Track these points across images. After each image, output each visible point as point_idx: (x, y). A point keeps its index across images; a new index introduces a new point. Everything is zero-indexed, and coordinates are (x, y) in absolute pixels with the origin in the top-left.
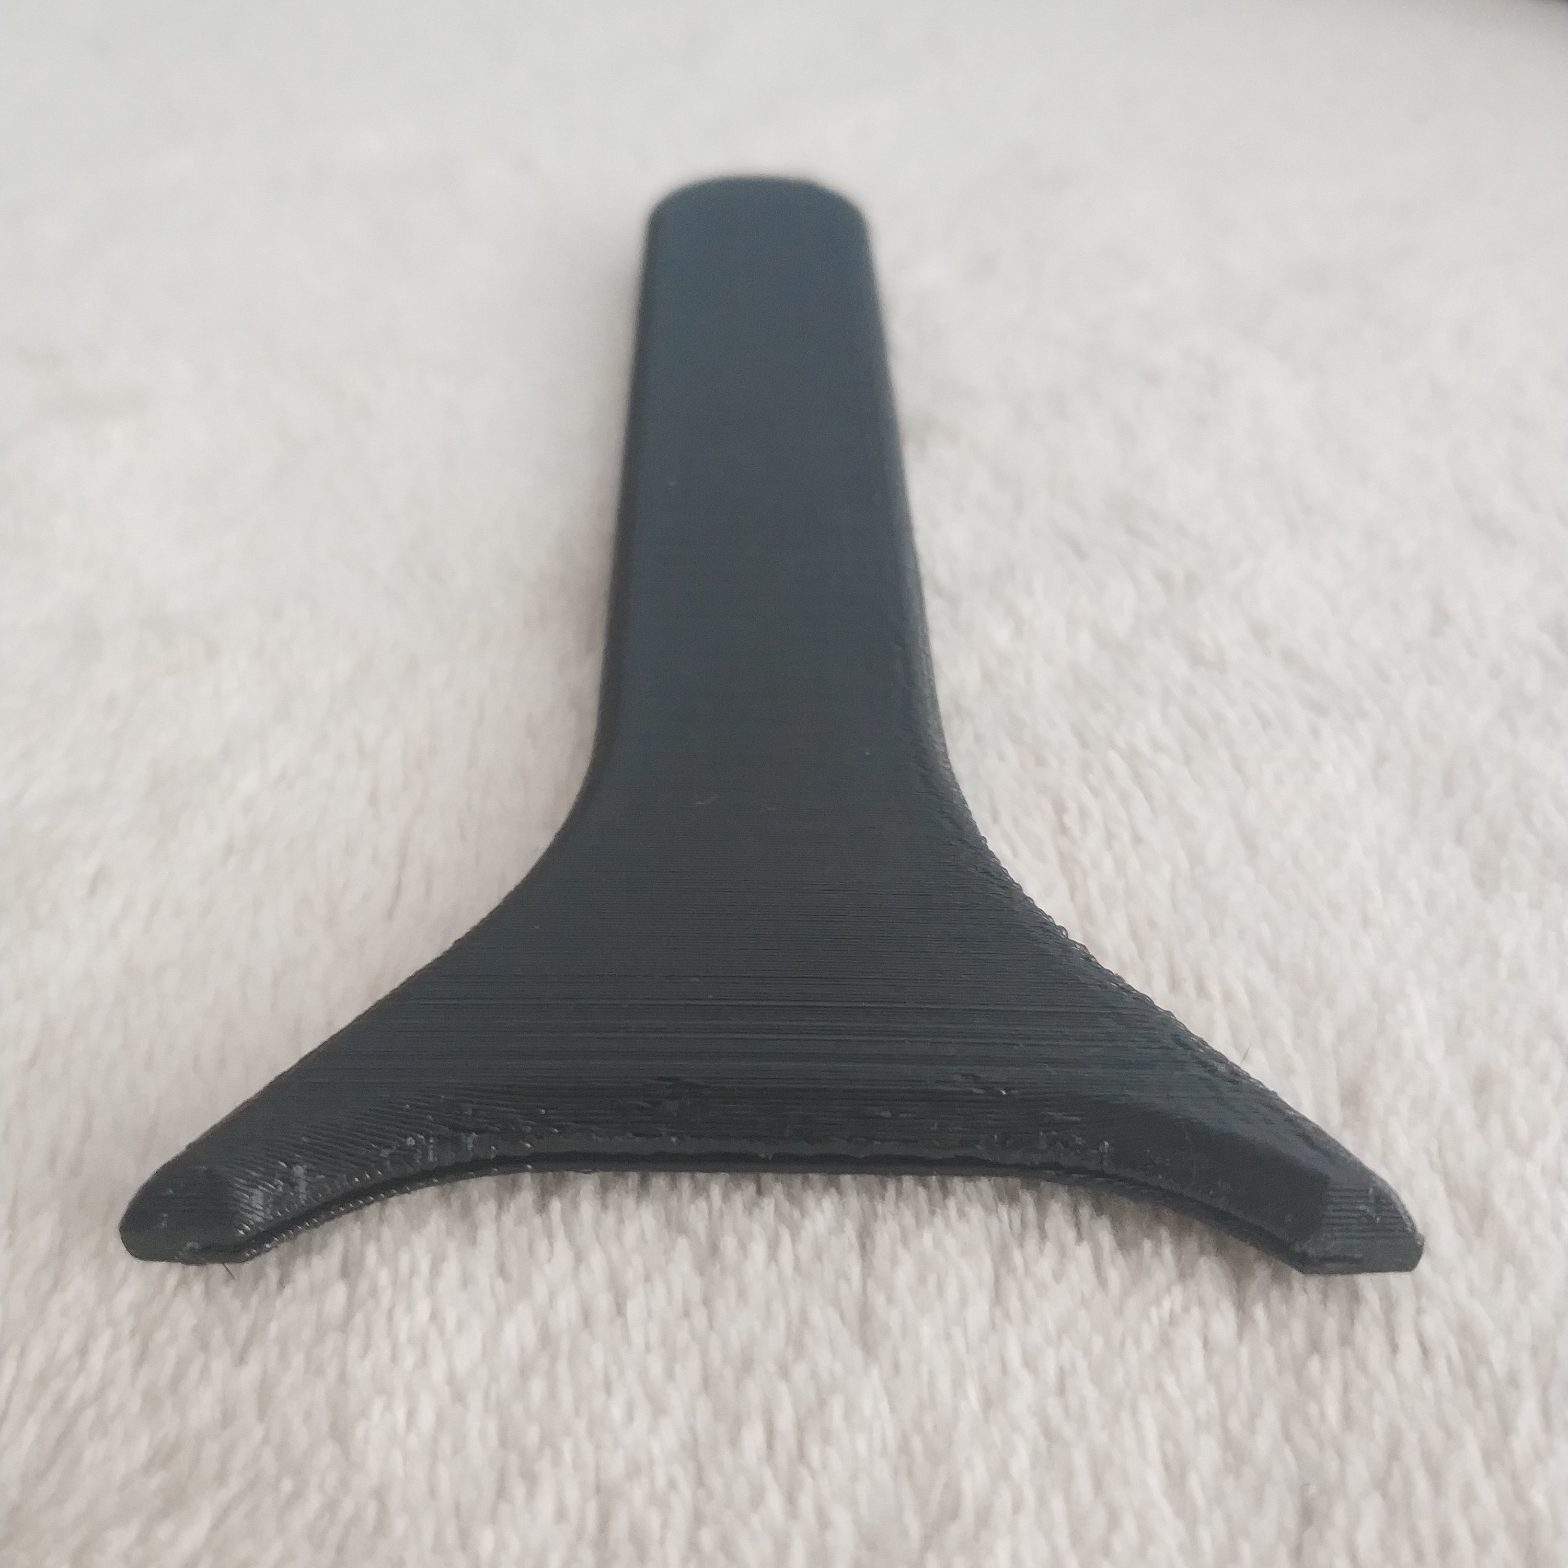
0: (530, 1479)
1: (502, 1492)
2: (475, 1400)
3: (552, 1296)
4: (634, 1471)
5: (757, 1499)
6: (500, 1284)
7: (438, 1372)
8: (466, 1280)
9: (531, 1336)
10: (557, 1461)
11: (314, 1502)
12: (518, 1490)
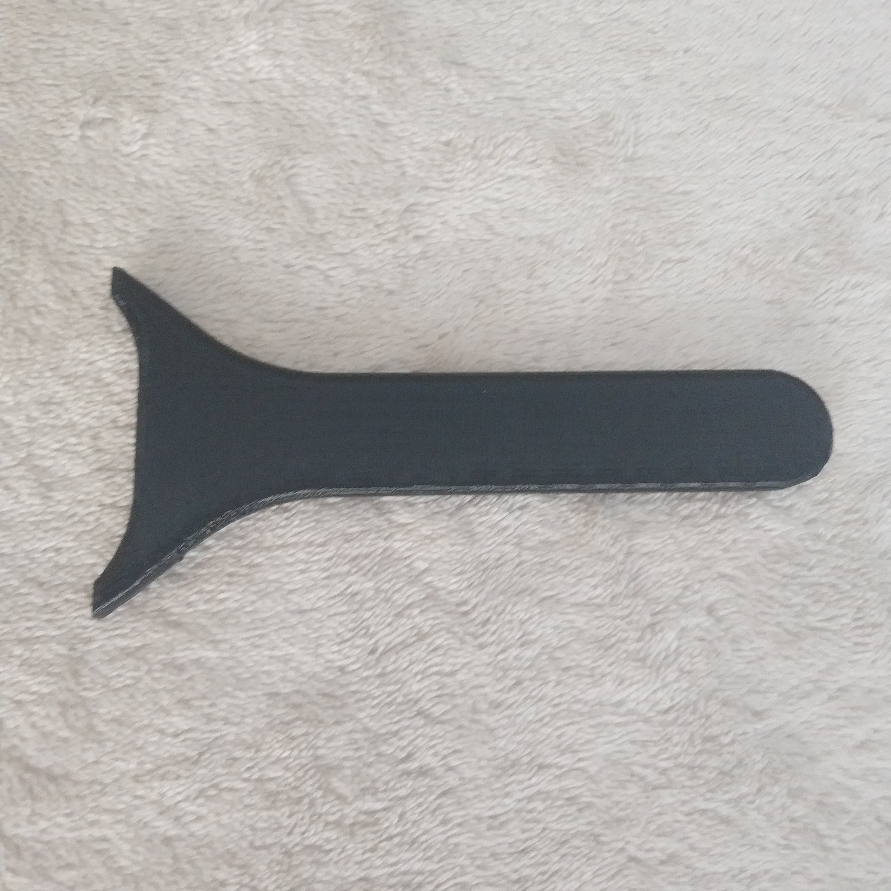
0: (65, 384)
1: (62, 377)
2: (89, 368)
3: (120, 385)
4: (67, 409)
5: (57, 442)
6: (123, 371)
7: (96, 358)
8: (124, 362)
9: (108, 380)
10: (70, 390)
11: (61, 332)
12: (63, 381)
